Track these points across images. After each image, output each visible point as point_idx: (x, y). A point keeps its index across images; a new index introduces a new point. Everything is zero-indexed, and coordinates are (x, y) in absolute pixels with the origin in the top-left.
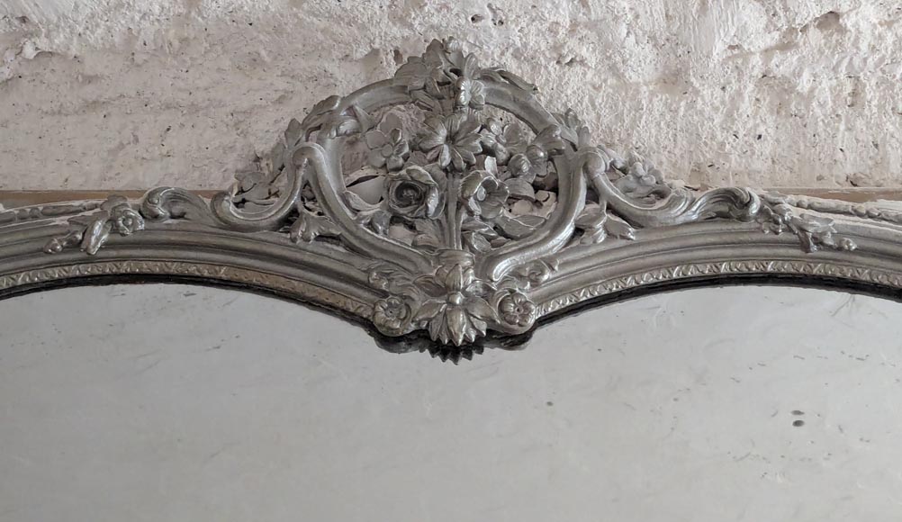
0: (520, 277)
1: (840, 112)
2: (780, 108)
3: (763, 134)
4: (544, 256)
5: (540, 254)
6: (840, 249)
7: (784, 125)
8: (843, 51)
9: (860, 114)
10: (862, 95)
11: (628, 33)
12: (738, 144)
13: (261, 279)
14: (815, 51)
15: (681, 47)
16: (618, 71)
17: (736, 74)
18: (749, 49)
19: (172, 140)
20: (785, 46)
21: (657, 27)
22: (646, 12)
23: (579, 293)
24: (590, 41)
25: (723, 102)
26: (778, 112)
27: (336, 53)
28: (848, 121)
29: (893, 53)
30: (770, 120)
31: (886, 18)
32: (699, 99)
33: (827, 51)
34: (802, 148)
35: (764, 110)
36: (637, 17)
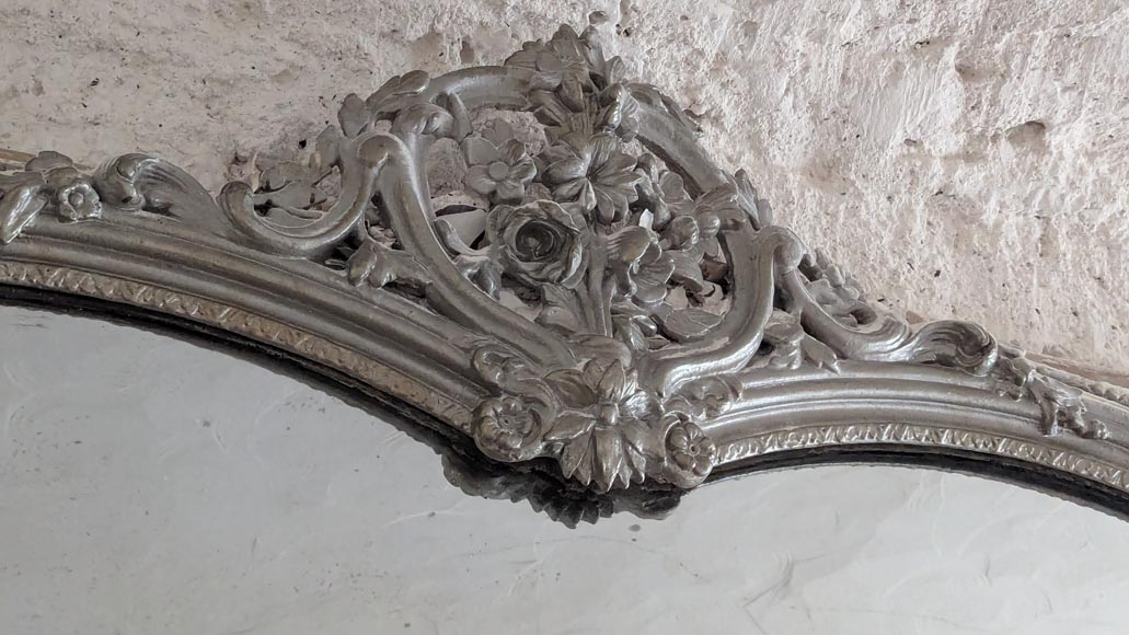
0: (693, 398)
1: (1031, 261)
2: (958, 241)
3: (943, 270)
4: (725, 372)
5: (720, 369)
6: (1090, 435)
7: (964, 264)
8: (1038, 179)
9: (1055, 269)
10: (1055, 243)
11: (787, 90)
12: (914, 278)
13: (288, 337)
14: (1006, 171)
15: (850, 126)
16: (760, 143)
17: (908, 181)
18: (929, 150)
19: (100, 103)
20: (969, 156)
21: (825, 91)
22: (820, 65)
23: (765, 440)
24: (735, 91)
25: (890, 217)
26: (956, 246)
27: (381, 24)
28: (1041, 274)
29: (1093, 195)
30: (948, 252)
31: (1089, 146)
32: (863, 205)
33: (1020, 174)
34: (990, 299)
35: (938, 239)
36: (806, 68)
